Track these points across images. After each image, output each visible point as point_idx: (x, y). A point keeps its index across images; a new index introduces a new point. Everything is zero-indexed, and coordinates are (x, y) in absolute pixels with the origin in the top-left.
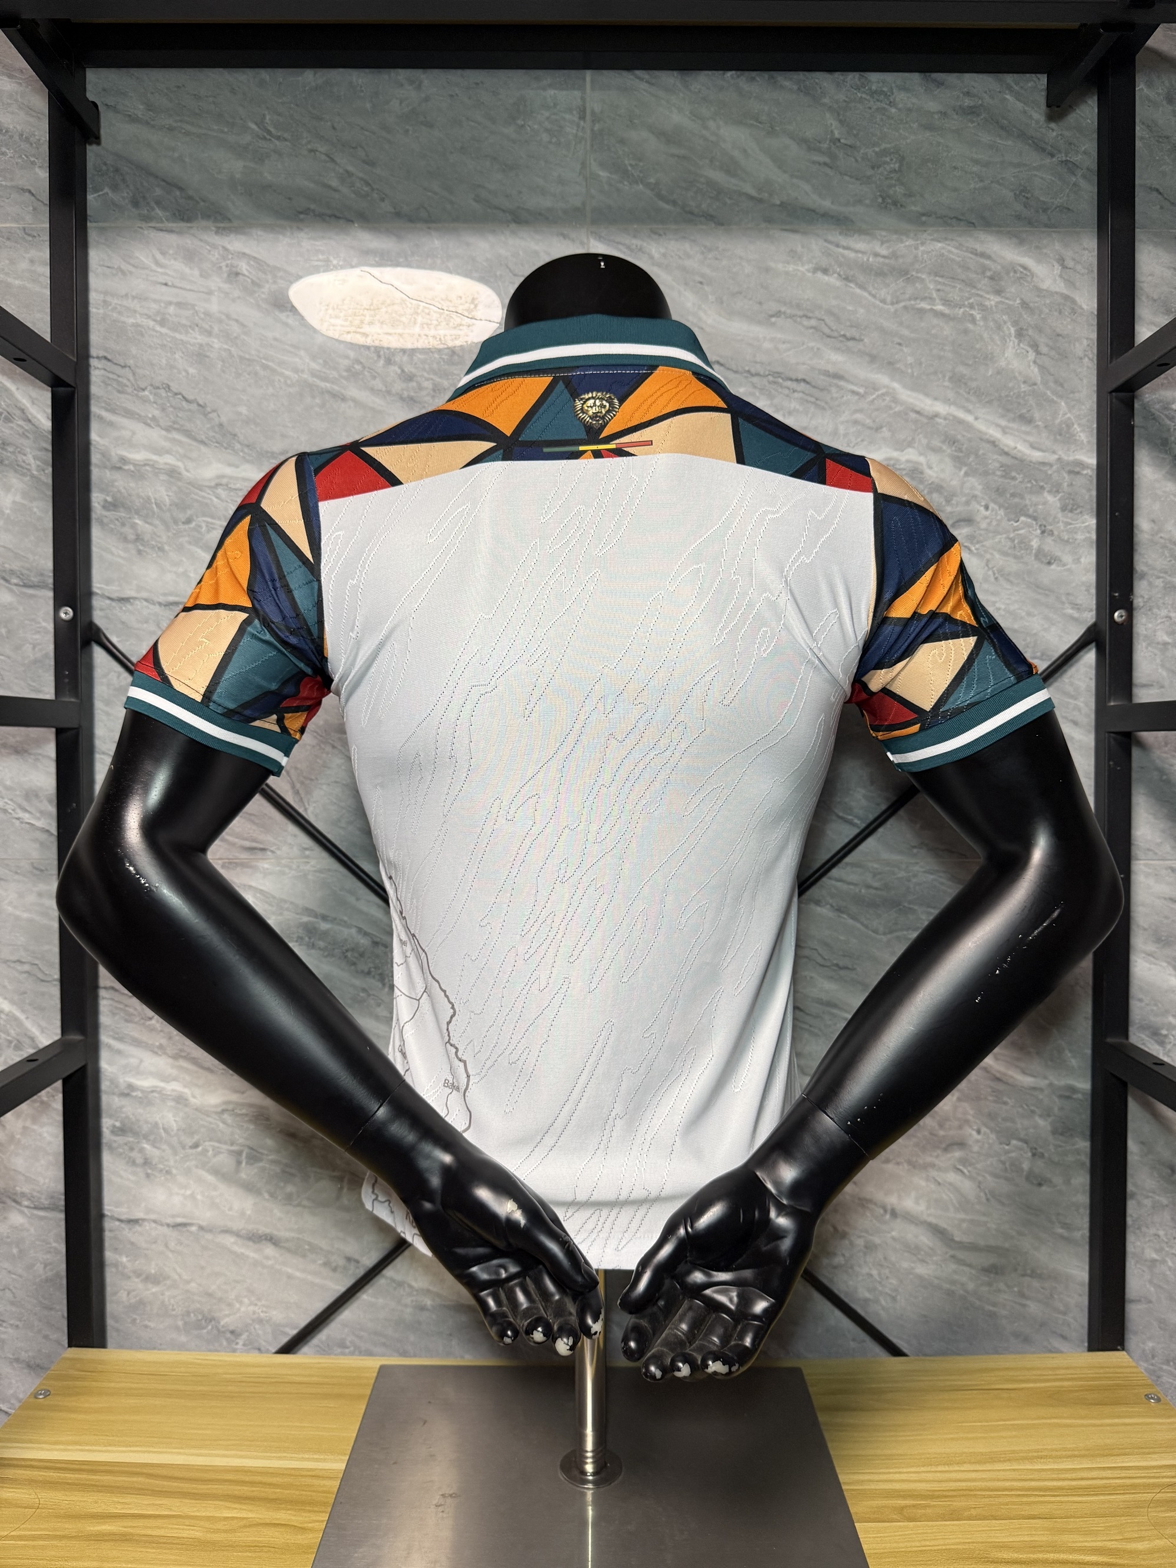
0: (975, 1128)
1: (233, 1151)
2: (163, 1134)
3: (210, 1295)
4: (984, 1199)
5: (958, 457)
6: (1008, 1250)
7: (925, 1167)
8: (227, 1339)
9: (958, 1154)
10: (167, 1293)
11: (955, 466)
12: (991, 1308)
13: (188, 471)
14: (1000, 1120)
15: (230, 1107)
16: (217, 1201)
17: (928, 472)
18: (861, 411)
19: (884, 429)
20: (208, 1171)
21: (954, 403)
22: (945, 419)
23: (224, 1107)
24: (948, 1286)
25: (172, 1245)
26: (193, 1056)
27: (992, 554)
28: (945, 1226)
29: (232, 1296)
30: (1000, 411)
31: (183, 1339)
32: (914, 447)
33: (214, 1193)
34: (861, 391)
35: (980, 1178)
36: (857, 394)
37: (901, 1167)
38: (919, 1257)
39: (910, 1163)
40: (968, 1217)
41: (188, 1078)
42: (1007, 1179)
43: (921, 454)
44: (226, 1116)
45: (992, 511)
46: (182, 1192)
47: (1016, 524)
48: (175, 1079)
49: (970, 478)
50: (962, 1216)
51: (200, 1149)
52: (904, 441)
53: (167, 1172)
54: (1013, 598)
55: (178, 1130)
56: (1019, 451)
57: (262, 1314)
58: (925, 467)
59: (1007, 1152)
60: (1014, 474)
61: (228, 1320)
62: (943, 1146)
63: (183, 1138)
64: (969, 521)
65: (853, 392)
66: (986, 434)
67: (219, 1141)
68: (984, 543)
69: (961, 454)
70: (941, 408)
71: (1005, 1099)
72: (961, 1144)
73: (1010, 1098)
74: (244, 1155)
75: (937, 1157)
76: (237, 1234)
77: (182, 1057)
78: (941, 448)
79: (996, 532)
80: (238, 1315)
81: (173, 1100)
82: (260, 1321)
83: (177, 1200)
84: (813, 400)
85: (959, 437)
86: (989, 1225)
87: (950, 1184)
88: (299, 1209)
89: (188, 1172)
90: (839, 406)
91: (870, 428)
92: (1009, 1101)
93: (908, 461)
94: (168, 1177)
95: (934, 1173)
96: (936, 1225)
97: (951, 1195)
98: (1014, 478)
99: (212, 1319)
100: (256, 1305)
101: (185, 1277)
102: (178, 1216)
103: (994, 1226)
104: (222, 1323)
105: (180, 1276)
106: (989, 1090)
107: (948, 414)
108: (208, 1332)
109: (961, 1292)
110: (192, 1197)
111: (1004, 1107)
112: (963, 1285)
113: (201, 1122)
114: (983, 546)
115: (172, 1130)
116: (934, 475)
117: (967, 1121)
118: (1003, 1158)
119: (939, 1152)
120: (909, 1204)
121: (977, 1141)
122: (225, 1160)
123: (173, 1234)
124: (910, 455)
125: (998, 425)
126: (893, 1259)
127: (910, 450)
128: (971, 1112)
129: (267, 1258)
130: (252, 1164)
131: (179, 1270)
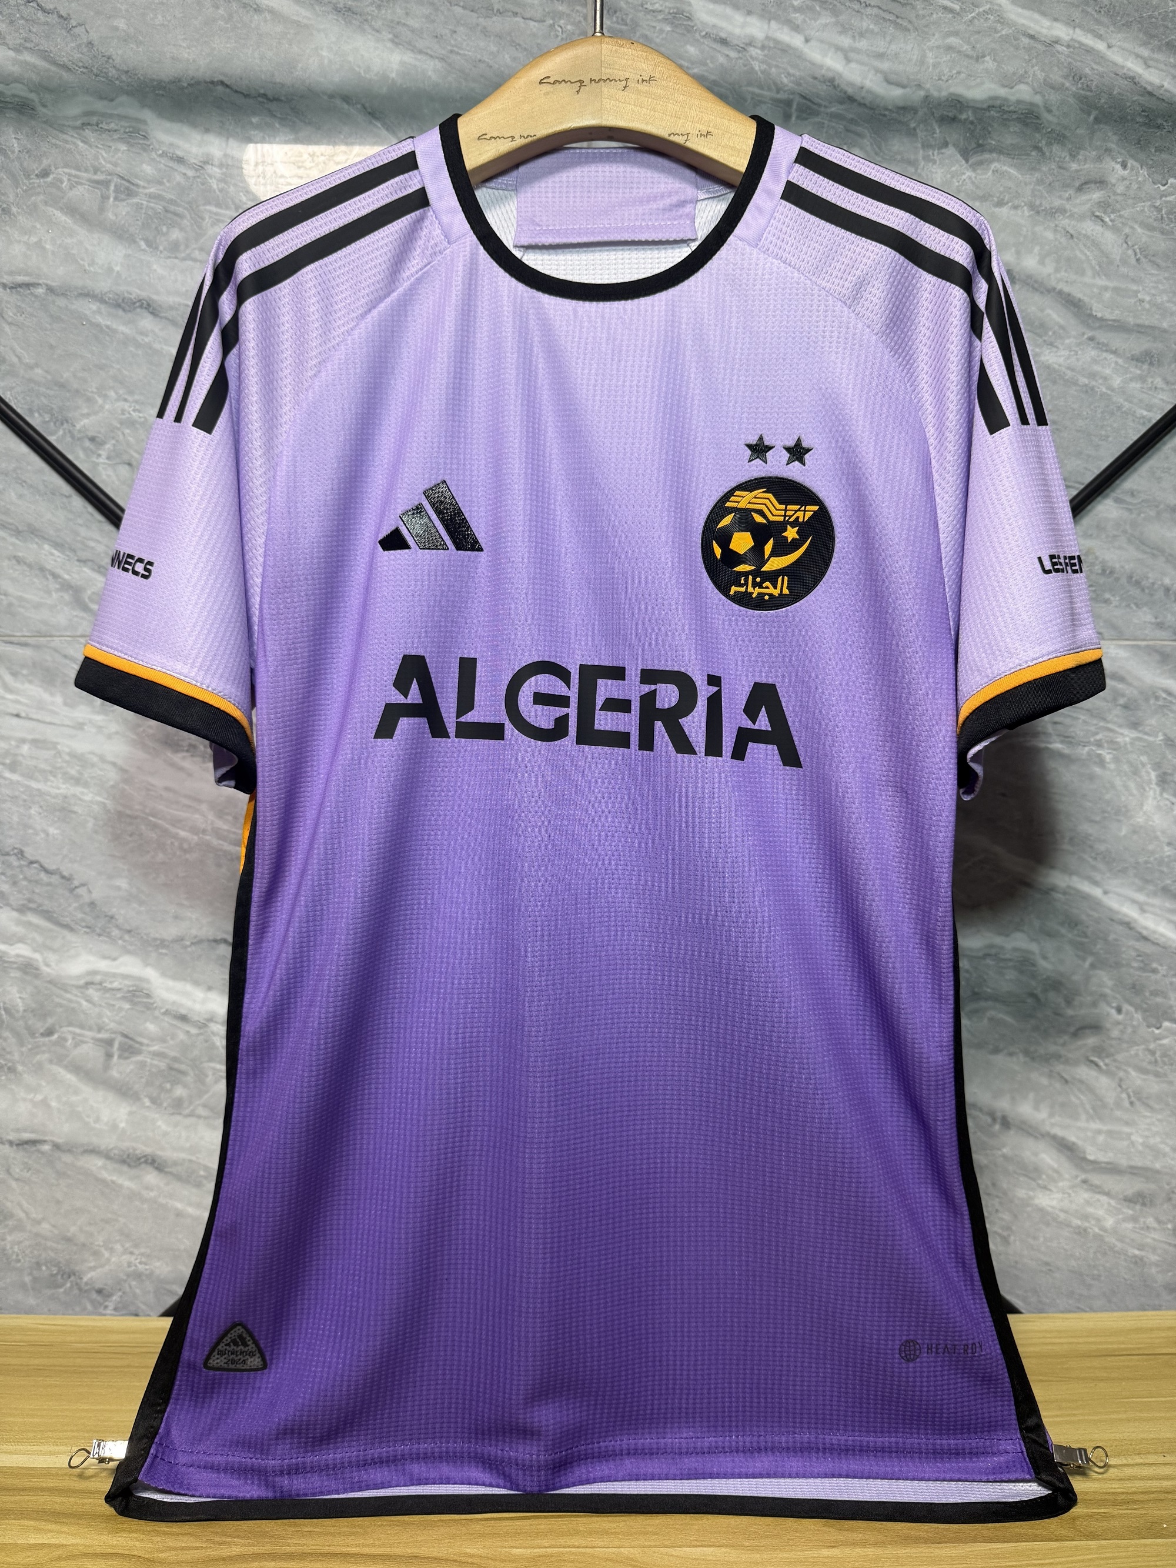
0: (1114, 1005)
1: (101, 1040)
2: (4, 1017)
3: (69, 1240)
4: (1126, 1104)
5: (1086, 97)
6: (1158, 1172)
7: (1048, 1059)
8: (92, 1302)
9: (1091, 1041)
10: (9, 1238)
11: (1081, 109)
12: (1137, 1252)
13: (45, 106)
14: (1147, 994)
15: (98, 978)
16: (80, 1109)
17: (1046, 116)
18: (956, 34)
19: (987, 58)
20: (66, 1067)
21: (1081, 27)
22: (1068, 46)
23: (88, 979)
24: (1079, 1222)
25: (16, 1170)
26: (45, 908)
27: (1131, 227)
28: (1073, 1139)
29: (100, 1240)
30: (1141, 35)
31: (32, 1301)
32: (1027, 83)
33: (74, 1098)
34: (957, 7)
35: (1121, 1074)
36: (951, 11)
37: (1014, 1059)
38: (1040, 1182)
39: (1026, 1053)
40: (1105, 1128)
41: (39, 939)
42: (1157, 1075)
43: (1036, 93)
44: (91, 991)
45: (1132, 170)
46: (31, 1096)
47: (1163, 188)
48: (21, 940)
49: (1102, 126)
50: (1095, 1125)
51: (56, 1036)
52: (1014, 74)
53: (9, 1068)
54: (1161, 287)
55: (25, 1011)
56: (1166, 90)
57: (140, 1267)
58: (1042, 109)
59: (1157, 1038)
60: (1159, 121)
61: (94, 1274)
62: (1072, 1029)
63: (30, 1022)
64: (1101, 183)
65: (945, 8)
66: (1123, 67)
67: (82, 1027)
68: (1122, 213)
69: (1088, 93)
70: (1061, 32)
71: (1155, 965)
72: (1095, 1027)
73: (1161, 965)
74: (116, 1045)
75: (1064, 1045)
76: (107, 1156)
77: (30, 909)
78: (1063, 85)
79: (1138, 199)
80: (107, 1268)
81: (18, 969)
82: (138, 1276)
83: (23, 1108)
84: (893, 18)
85: (1087, 70)
86: (1133, 1138)
87: (1081, 1082)
88: (193, 1120)
89: (39, 1068)
90: (926, 26)
91: (967, 56)
92: (1160, 968)
93: (1019, 102)
94: (12, 1076)
95: (1060, 1068)
96: (1063, 1139)
97: (1082, 1097)
98: (1159, 127)
99: (73, 1273)
100: (132, 1253)
101: (34, 1215)
102: (25, 1130)
103: (1141, 1140)
104: (85, 1279)
105: (27, 1213)
106: (1134, 954)
107: (1072, 40)
108: (65, 1292)
109: (1097, 1230)
110: (45, 1103)
111: (1153, 977)
112: (1098, 1220)
113: (57, 1000)
114: (1121, 216)
115: (18, 1011)
116: (1055, 120)
117: (1103, 996)
118: (1152, 1046)
119: (1066, 1038)
120: (1026, 1110)
121: (1118, 1023)
122: (89, 1052)
123: (16, 1156)
124: (1023, 92)
125: (1138, 56)
126: (1005, 1186)
127: (1022, 87)
128: (1110, 983)
129: (148, 1188)
130: (127, 1058)
131: (25, 1205)
